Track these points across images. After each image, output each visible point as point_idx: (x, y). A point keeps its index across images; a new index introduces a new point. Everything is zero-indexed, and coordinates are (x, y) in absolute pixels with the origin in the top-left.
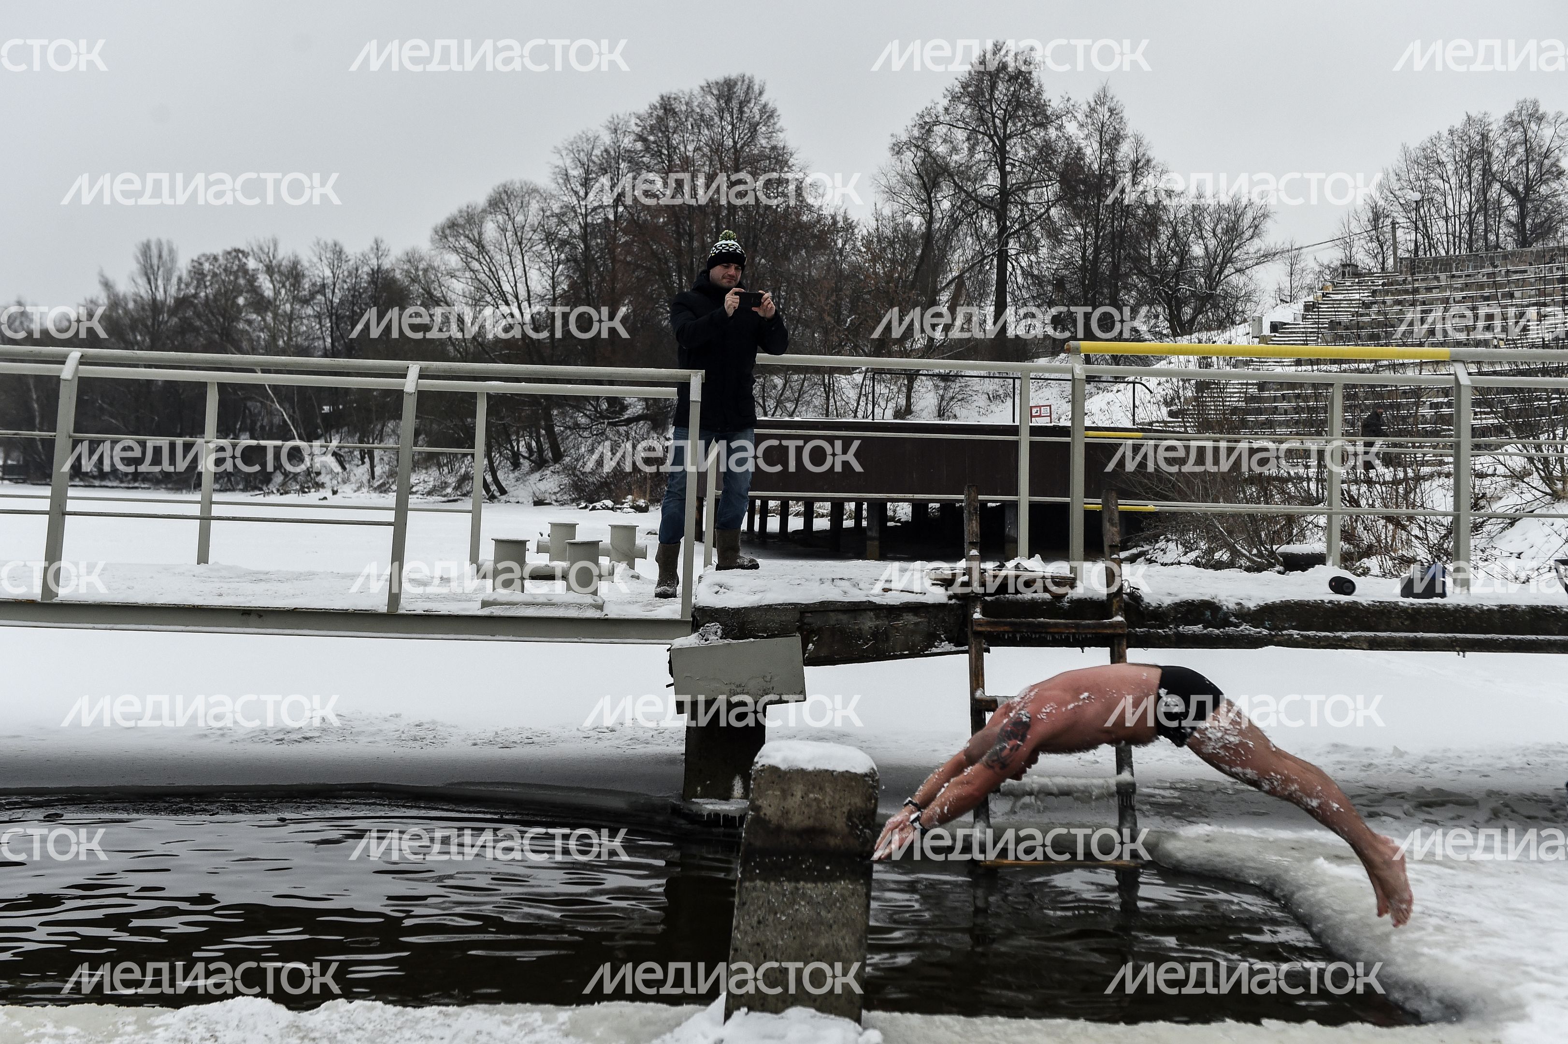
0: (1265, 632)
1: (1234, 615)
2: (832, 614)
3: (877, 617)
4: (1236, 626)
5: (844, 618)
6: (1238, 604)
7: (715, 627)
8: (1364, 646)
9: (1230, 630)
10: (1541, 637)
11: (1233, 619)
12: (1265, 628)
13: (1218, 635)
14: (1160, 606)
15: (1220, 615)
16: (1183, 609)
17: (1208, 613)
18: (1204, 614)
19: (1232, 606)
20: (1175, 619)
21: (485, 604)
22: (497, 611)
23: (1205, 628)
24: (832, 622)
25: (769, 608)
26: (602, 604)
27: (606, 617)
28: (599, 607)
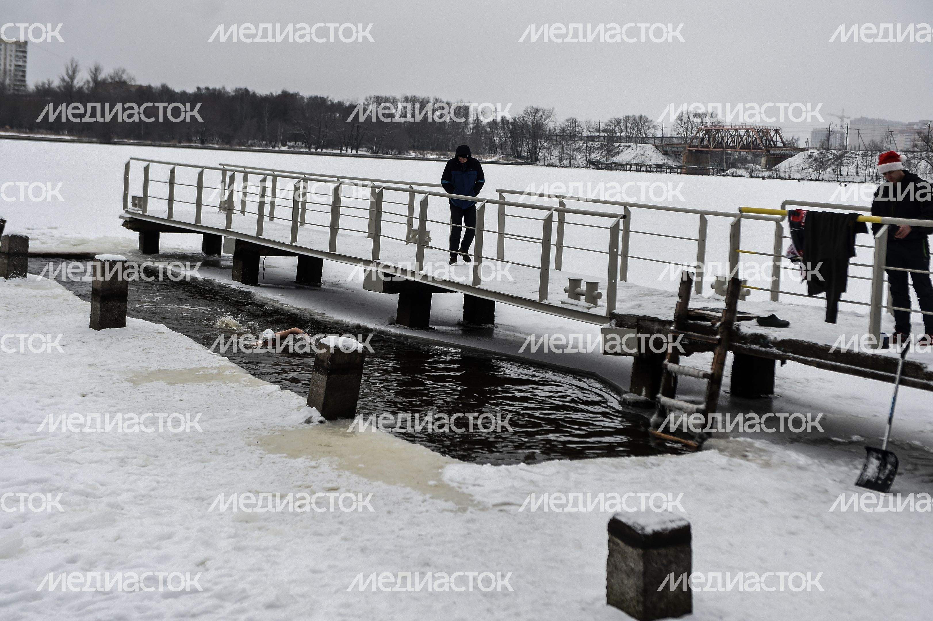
0: (781, 353)
1: (772, 342)
2: (647, 321)
3: (659, 325)
4: (771, 348)
5: (650, 323)
6: (775, 338)
7: (614, 321)
9: (770, 350)
10: (887, 374)
13: (763, 352)
14: (746, 335)
15: (766, 342)
16: (754, 337)
17: (762, 340)
19: (772, 338)
21: (562, 303)
22: (563, 306)
23: (760, 347)
24: (647, 325)
25: (630, 316)
26: (592, 307)
27: (590, 313)
28: (589, 308)
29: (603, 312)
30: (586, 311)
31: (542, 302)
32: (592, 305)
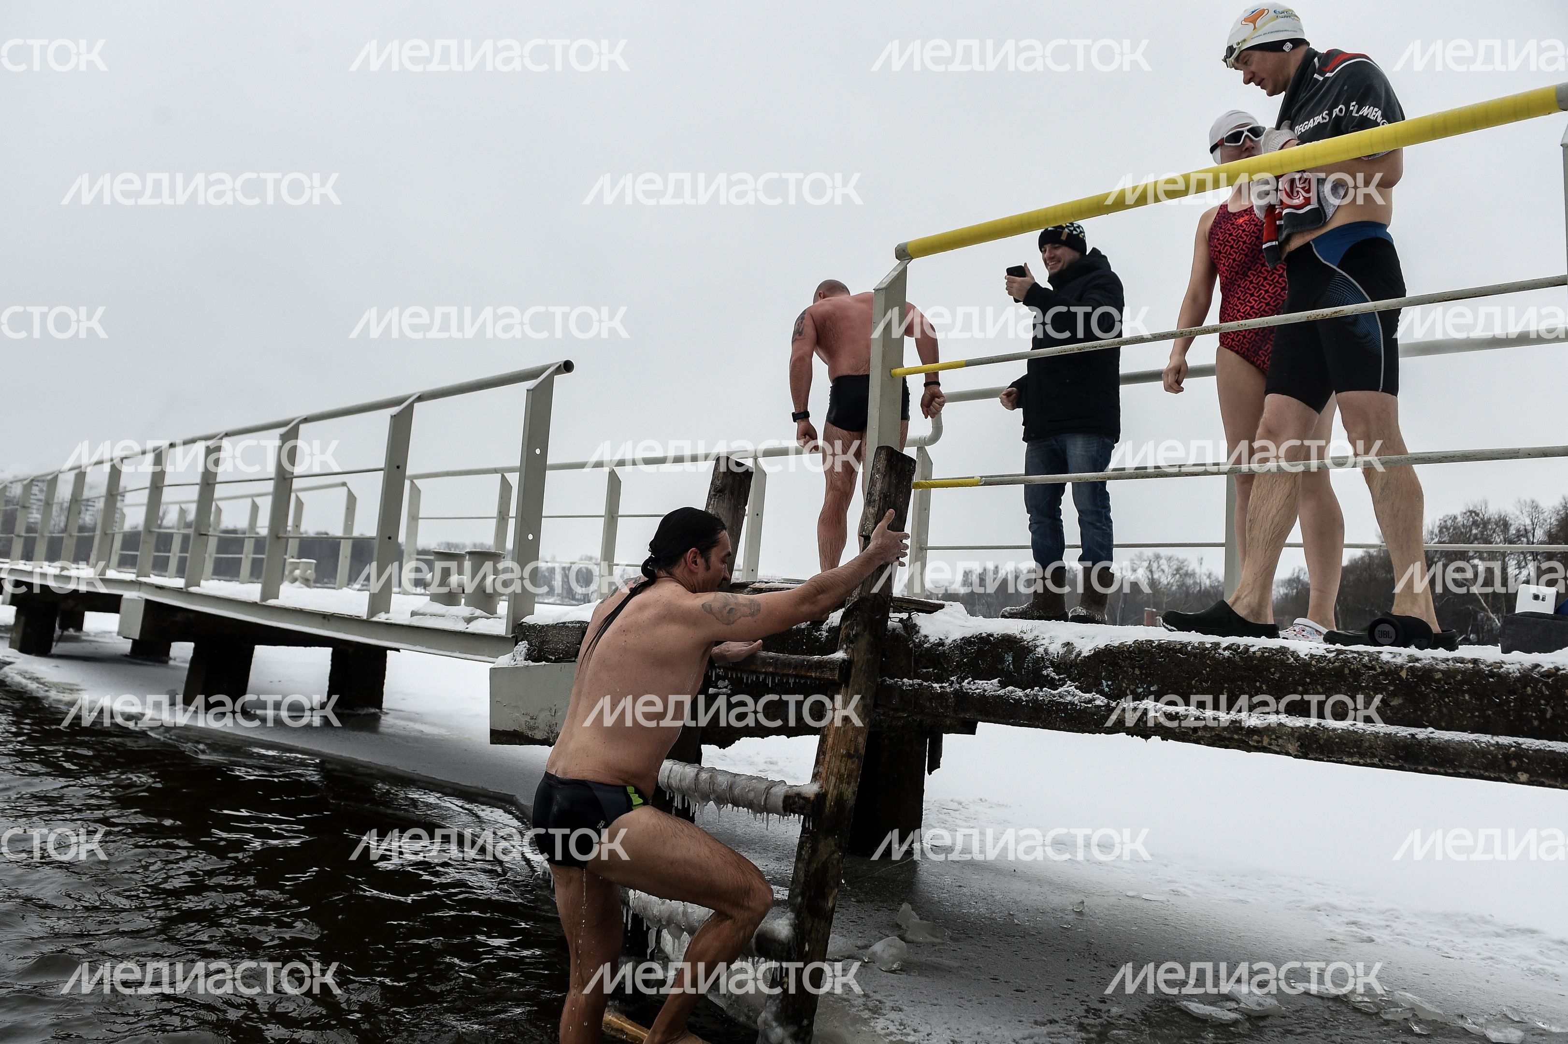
1: (1052, 664)
4: (1054, 685)
7: (523, 646)
8: (1291, 748)
9: (1044, 694)
11: (1050, 672)
12: (1102, 692)
15: (1028, 663)
16: (973, 649)
17: (1007, 658)
18: (1002, 661)
19: (1052, 646)
20: (959, 666)
21: (413, 614)
22: (415, 621)
23: (1003, 685)
26: (477, 618)
27: (467, 630)
28: (469, 620)
29: (497, 626)
30: (461, 627)
31: (375, 619)
32: (478, 612)
